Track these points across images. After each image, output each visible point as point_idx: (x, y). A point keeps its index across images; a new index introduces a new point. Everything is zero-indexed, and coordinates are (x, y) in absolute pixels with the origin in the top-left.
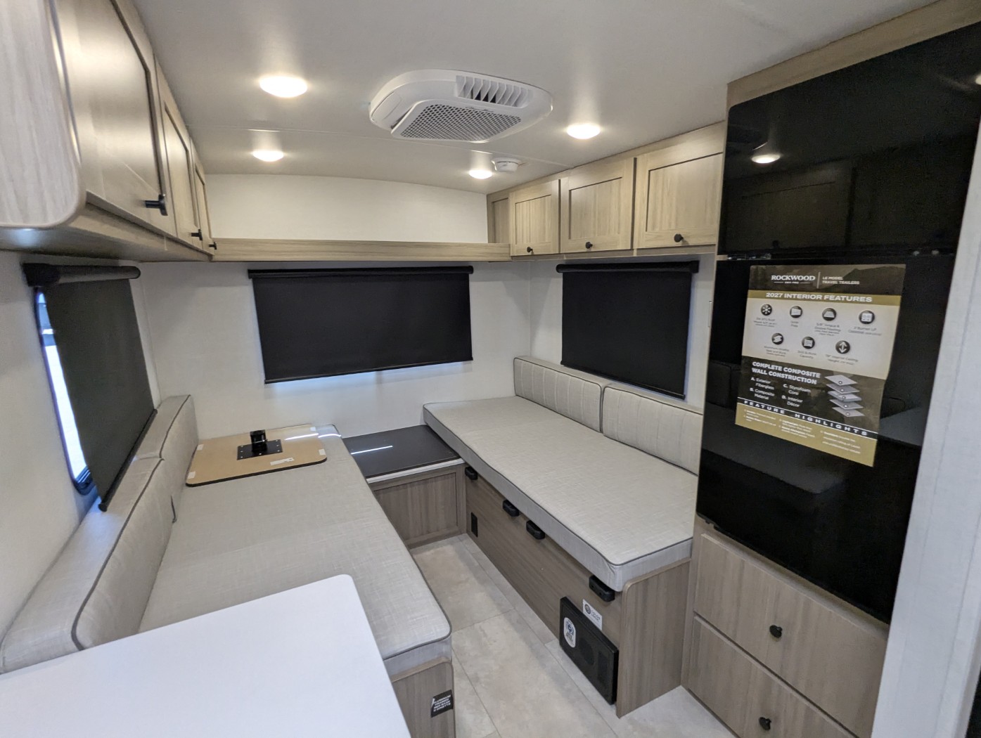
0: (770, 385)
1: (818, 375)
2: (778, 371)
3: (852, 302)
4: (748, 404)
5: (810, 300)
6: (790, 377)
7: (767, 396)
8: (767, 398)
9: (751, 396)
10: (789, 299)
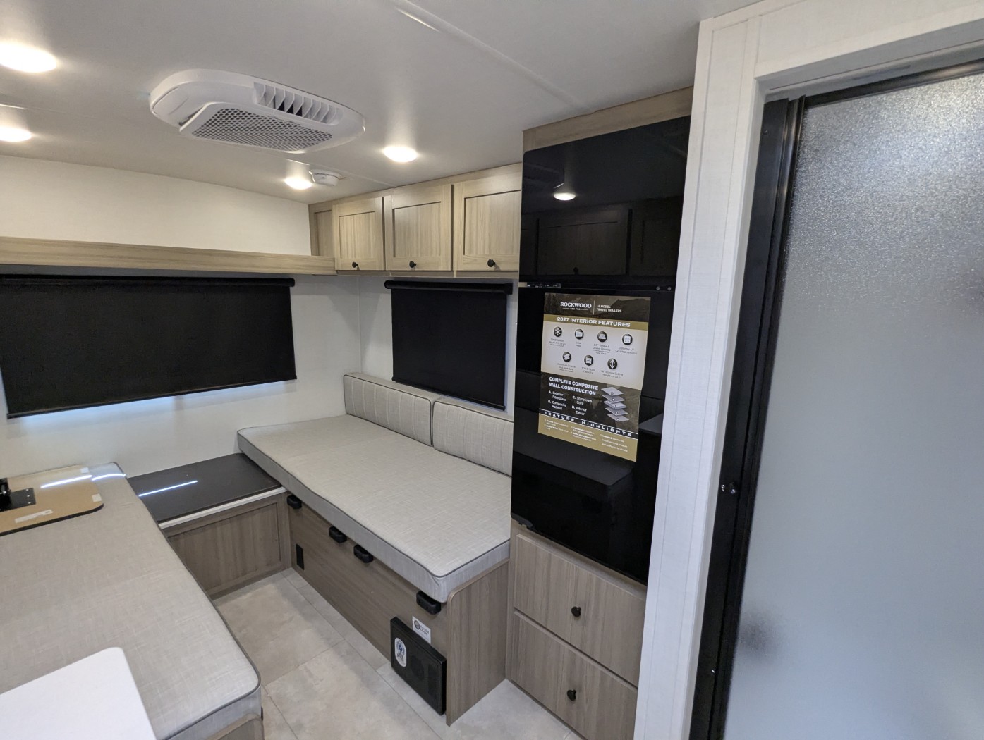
0: (563, 397)
1: (597, 388)
2: (568, 385)
3: (617, 327)
4: (547, 414)
5: (589, 324)
6: (577, 390)
7: (561, 406)
8: (561, 409)
9: (549, 407)
10: (574, 323)
